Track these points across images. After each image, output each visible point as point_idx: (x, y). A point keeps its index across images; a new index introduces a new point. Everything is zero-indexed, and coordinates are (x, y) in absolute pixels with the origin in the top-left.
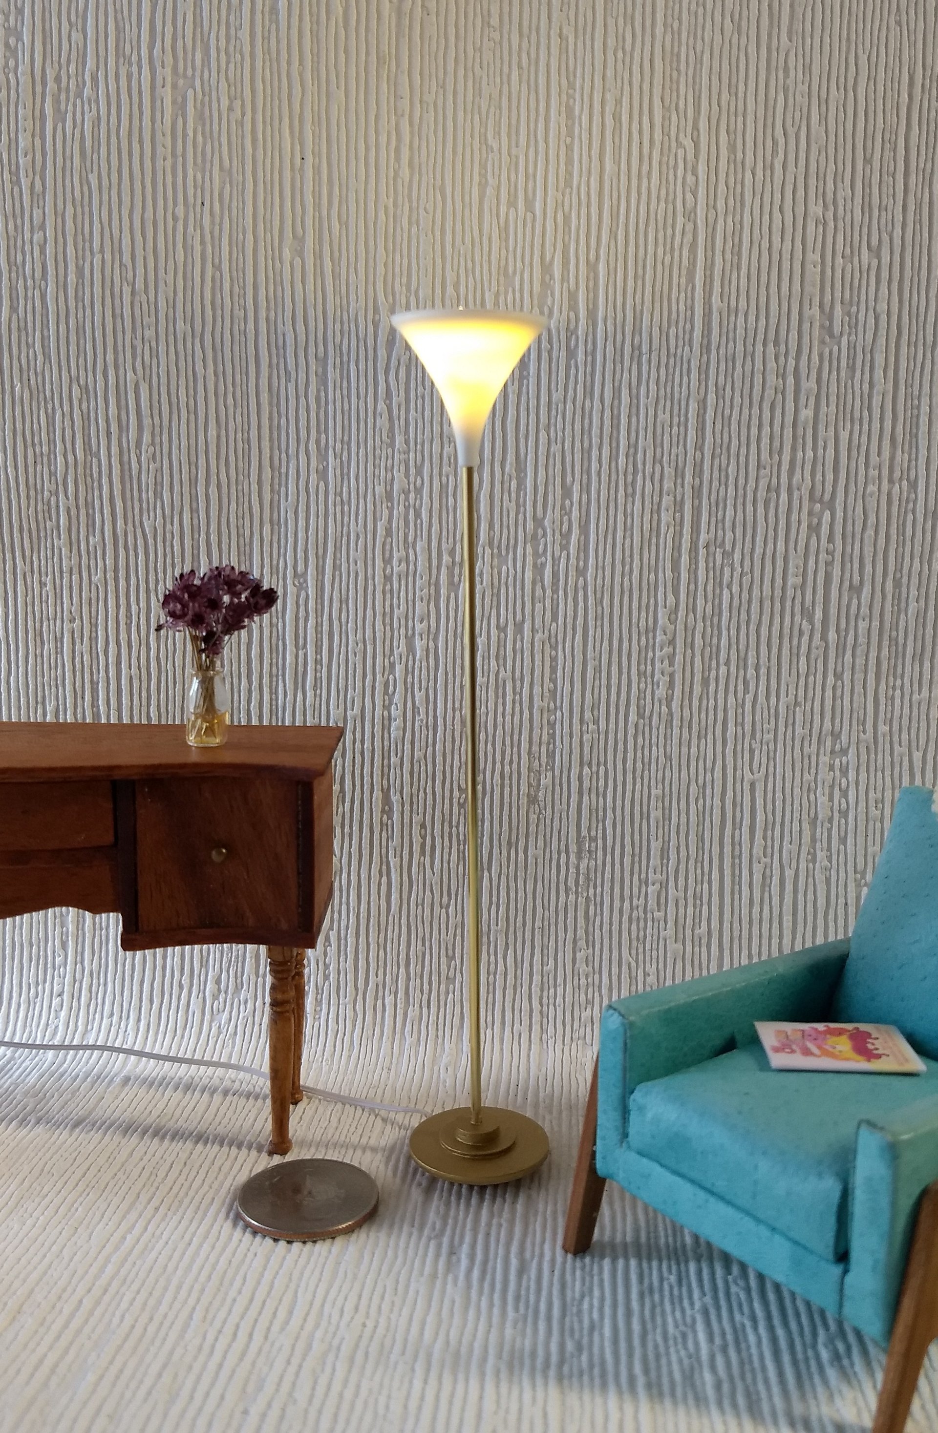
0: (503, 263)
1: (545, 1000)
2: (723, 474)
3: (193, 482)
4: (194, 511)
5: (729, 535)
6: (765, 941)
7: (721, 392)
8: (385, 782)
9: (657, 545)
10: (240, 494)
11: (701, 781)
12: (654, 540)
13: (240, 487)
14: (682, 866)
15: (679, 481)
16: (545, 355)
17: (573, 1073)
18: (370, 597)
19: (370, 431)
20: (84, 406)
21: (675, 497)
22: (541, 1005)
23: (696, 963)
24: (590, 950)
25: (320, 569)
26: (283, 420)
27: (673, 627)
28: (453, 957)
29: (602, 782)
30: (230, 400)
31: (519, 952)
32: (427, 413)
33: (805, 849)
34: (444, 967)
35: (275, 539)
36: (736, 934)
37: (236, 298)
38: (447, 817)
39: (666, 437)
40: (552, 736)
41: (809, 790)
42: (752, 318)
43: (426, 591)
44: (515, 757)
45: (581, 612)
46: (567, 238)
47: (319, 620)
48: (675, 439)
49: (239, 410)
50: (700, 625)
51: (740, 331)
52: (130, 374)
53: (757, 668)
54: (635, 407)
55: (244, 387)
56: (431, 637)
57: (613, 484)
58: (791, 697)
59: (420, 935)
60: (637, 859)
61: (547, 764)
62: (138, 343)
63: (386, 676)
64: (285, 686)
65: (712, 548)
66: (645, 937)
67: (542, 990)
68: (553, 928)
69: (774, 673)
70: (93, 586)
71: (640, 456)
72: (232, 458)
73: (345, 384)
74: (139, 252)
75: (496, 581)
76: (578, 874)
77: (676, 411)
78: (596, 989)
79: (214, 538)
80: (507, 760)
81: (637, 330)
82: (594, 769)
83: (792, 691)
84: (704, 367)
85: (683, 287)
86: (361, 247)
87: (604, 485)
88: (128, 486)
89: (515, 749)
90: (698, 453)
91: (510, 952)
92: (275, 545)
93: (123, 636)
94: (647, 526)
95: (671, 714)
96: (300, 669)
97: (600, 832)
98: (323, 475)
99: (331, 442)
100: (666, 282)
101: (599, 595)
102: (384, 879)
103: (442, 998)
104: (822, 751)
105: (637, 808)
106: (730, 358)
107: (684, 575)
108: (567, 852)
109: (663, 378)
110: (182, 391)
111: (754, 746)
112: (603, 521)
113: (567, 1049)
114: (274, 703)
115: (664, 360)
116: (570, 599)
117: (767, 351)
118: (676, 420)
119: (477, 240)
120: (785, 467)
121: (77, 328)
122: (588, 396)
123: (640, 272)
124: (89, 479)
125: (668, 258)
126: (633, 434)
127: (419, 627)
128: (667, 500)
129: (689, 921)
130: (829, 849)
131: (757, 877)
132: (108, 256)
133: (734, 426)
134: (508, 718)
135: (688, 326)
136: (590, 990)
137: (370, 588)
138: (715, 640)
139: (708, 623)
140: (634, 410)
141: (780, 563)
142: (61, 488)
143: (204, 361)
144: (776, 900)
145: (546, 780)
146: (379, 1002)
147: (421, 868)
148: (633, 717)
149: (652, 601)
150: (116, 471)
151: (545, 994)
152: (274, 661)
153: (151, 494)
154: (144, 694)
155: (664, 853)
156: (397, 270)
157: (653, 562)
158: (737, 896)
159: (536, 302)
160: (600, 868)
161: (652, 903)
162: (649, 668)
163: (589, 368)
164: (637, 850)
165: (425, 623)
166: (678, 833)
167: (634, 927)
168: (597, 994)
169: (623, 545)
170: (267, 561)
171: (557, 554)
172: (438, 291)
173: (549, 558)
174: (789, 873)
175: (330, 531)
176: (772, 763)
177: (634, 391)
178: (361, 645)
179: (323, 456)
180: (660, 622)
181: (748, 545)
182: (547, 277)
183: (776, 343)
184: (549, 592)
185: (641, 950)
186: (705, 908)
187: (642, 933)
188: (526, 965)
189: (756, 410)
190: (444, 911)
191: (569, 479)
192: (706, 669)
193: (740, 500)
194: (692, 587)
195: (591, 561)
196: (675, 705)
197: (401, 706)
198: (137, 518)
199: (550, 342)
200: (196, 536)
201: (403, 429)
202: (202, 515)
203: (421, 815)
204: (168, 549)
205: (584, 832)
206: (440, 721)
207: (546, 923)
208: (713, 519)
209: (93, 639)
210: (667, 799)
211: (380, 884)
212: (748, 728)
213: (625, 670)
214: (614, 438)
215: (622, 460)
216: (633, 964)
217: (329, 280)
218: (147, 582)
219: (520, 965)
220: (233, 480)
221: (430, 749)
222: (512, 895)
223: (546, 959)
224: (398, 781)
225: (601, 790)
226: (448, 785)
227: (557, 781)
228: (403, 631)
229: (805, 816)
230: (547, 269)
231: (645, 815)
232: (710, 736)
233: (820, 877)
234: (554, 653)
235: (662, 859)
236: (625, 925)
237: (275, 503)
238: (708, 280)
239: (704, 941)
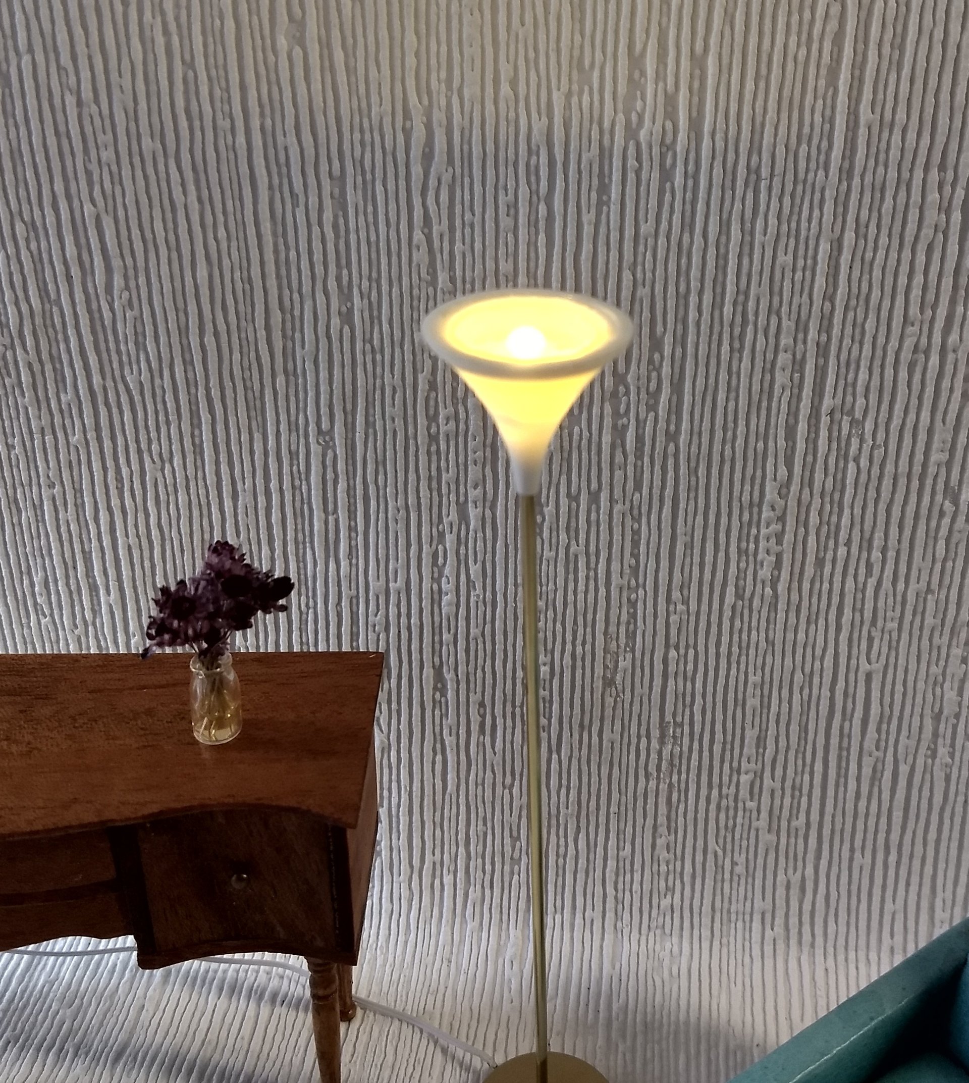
0: (576, 53)
1: (620, 886)
2: (858, 331)
3: (183, 331)
4: (188, 363)
5: (860, 402)
6: (870, 836)
7: (862, 230)
8: (437, 660)
9: (769, 409)
10: (244, 343)
11: (807, 669)
12: (764, 404)
13: (243, 335)
14: (781, 758)
15: (801, 336)
16: (631, 176)
17: (650, 972)
18: (412, 459)
19: (405, 267)
20: (33, 246)
21: (794, 355)
22: (616, 889)
23: (791, 855)
24: (672, 837)
25: (349, 426)
26: (293, 254)
27: (783, 502)
28: (519, 838)
29: (690, 666)
30: (222, 233)
31: (592, 836)
32: (478, 246)
33: (924, 745)
34: (508, 849)
35: (292, 391)
36: (838, 827)
37: (218, 104)
38: (509, 697)
39: (787, 284)
40: (634, 616)
41: (935, 683)
42: (911, 136)
43: (480, 454)
44: (589, 638)
45: (670, 482)
46: (665, 20)
47: (351, 482)
48: (798, 287)
49: (234, 244)
50: (816, 503)
51: (894, 153)
52: (88, 208)
53: (884, 550)
54: (747, 246)
55: (239, 216)
56: (488, 504)
57: (715, 337)
58: (923, 585)
59: (481, 814)
60: (728, 747)
61: (627, 645)
62: (94, 167)
63: (434, 546)
64: (314, 554)
65: (837, 416)
66: (735, 826)
67: (617, 875)
68: (630, 813)
69: (904, 557)
70: (72, 449)
71: (751, 304)
72: (230, 302)
73: (370, 209)
74: (81, 49)
75: (566, 444)
76: (660, 759)
77: (801, 252)
78: (678, 876)
79: (215, 393)
80: (579, 641)
81: (755, 147)
82: (682, 651)
83: (925, 577)
84: (842, 198)
85: (821, 91)
86: (384, 33)
87: (703, 339)
88: (101, 337)
89: (589, 630)
90: (828, 304)
91: (582, 836)
92: (292, 399)
93: (115, 502)
94: (756, 387)
95: (776, 596)
96: (331, 535)
97: (687, 717)
98: (347, 317)
99: (355, 281)
100: (798, 85)
101: (693, 465)
102: (439, 758)
103: (507, 879)
104: (954, 643)
105: (731, 695)
106: (878, 186)
107: (800, 445)
108: (648, 737)
109: (786, 211)
110: (158, 225)
111: (873, 634)
112: (700, 381)
113: (643, 938)
114: (302, 572)
115: (789, 187)
116: (657, 468)
117: (929, 179)
118: (800, 263)
119: (541, 20)
120: (939, 324)
121: (11, 152)
122: (687, 228)
123: (764, 71)
124: (50, 330)
125: (803, 51)
126: (744, 279)
127: (473, 494)
128: (783, 358)
129: (786, 813)
130: (953, 745)
131: (867, 771)
132: (40, 58)
133: (877, 273)
134: (581, 596)
135: (825, 144)
136: (671, 877)
137: (412, 449)
138: (834, 519)
139: (827, 499)
140: (746, 249)
141: (922, 436)
142: (17, 341)
143: (183, 185)
144: (886, 796)
145: (624, 663)
146: (437, 882)
147: (481, 748)
148: (730, 598)
149: (759, 473)
150: (84, 322)
151: (621, 879)
152: (300, 527)
153: (131, 345)
154: (147, 564)
155: (760, 741)
156: (433, 61)
157: (762, 429)
158: (842, 789)
159: (620, 106)
160: (685, 755)
161: (744, 793)
162: (752, 546)
163: (689, 195)
164: (729, 738)
165: (479, 490)
166: (778, 722)
167: (722, 816)
168: (678, 882)
169: (726, 408)
170: (283, 417)
171: (642, 416)
172: (489, 90)
173: (633, 421)
174: (904, 769)
175: (360, 383)
176: (893, 653)
177: (748, 225)
178: (403, 512)
179: (346, 295)
180: (768, 497)
181: (884, 414)
182: (637, 74)
183: (942, 168)
184: (631, 458)
185: (729, 839)
186: (804, 799)
187: (731, 823)
188: (600, 850)
189: (907, 254)
190: (507, 791)
191: (659, 329)
192: (821, 548)
193: (877, 363)
194: (810, 458)
195: (685, 425)
196: (781, 587)
197: (453, 580)
198: (117, 373)
199: (639, 159)
200: (193, 391)
201: (447, 264)
202: (199, 367)
203: (479, 694)
204: (160, 407)
205: (669, 718)
206: (499, 598)
207: (623, 808)
208: (842, 383)
209: (79, 507)
210: (766, 687)
211: (434, 763)
212: (868, 614)
213: (722, 548)
214: (719, 284)
215: (728, 309)
216: (720, 853)
217: (342, 77)
218: (137, 441)
219: (592, 849)
220: (234, 327)
221: (488, 627)
222: (585, 779)
223: (622, 844)
224: (452, 659)
225: (689, 674)
226: (509, 665)
227: (638, 663)
228: (453, 497)
229: (928, 711)
230: (636, 62)
231: (740, 702)
232: (821, 622)
233: (939, 775)
234: (636, 526)
235: (758, 747)
236: (712, 815)
237: (289, 351)
238: (856, 83)
239: (801, 833)
